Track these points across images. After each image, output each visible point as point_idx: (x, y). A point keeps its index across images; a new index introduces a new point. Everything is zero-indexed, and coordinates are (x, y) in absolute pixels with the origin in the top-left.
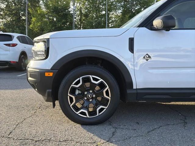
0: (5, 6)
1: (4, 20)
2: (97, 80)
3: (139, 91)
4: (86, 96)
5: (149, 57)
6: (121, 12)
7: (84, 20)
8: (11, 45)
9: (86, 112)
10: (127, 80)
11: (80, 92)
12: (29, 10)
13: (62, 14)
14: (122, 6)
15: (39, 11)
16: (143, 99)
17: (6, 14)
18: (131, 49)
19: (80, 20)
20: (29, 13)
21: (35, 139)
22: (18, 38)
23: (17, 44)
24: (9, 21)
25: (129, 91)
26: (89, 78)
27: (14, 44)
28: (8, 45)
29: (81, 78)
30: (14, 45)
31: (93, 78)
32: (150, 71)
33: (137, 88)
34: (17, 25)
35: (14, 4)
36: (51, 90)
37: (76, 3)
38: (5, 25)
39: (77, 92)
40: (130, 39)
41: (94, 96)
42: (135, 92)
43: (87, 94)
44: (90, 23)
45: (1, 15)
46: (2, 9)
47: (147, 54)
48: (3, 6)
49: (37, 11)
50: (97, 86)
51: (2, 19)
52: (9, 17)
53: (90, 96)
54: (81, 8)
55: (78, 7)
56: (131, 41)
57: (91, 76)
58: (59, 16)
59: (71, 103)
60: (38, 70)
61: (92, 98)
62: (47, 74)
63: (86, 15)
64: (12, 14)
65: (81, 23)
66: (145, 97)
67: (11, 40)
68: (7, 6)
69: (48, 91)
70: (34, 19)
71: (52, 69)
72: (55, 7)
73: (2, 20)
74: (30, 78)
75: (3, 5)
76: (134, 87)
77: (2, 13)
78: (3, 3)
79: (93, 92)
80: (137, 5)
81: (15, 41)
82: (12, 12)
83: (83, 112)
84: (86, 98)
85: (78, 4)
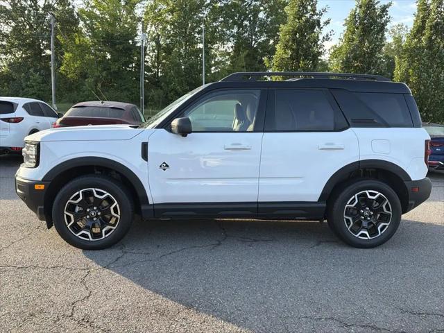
0: (10, 29)
1: (9, 56)
2: (102, 194)
3: (156, 207)
4: (88, 213)
5: (167, 166)
6: (232, 47)
7: (164, 58)
8: (13, 120)
9: (89, 234)
10: (140, 194)
11: (81, 209)
12: (58, 37)
13: (121, 48)
14: (233, 36)
15: (77, 40)
16: (163, 217)
17: (12, 45)
18: (145, 155)
19: (157, 57)
20: (57, 44)
21: (18, 266)
22: (26, 107)
23: (23, 118)
24: (18, 59)
25: (143, 207)
26: (91, 192)
27: (17, 118)
28: (8, 120)
29: (81, 192)
30: (18, 120)
31: (96, 191)
32: (168, 182)
33: (155, 203)
34: (36, 66)
35: (28, 27)
36: (43, 207)
37: (149, 26)
38: (10, 65)
39: (77, 209)
40: (143, 143)
41: (99, 214)
42: (152, 207)
43: (90, 211)
44: (175, 66)
45: (4, 47)
46: (6, 36)
47: (164, 163)
48: (7, 29)
49: (74, 40)
50: (104, 201)
51: (5, 54)
52: (20, 50)
53: (93, 214)
54: (159, 35)
55: (154, 33)
56: (145, 146)
57: (93, 189)
58: (116, 50)
59: (69, 223)
60: (27, 181)
61: (97, 216)
62: (37, 187)
63: (168, 50)
64: (24, 46)
65: (159, 64)
66: (164, 214)
67: (13, 111)
68: (14, 28)
69: (39, 207)
70: (67, 55)
71: (43, 180)
72: (108, 34)
73: (4, 57)
74: (18, 191)
75: (6, 27)
76: (151, 202)
77: (4, 43)
78: (7, 24)
79: (98, 209)
80: (261, 33)
81: (20, 112)
82: (24, 40)
83: (84, 234)
84: (88, 217)
85: (153, 28)
